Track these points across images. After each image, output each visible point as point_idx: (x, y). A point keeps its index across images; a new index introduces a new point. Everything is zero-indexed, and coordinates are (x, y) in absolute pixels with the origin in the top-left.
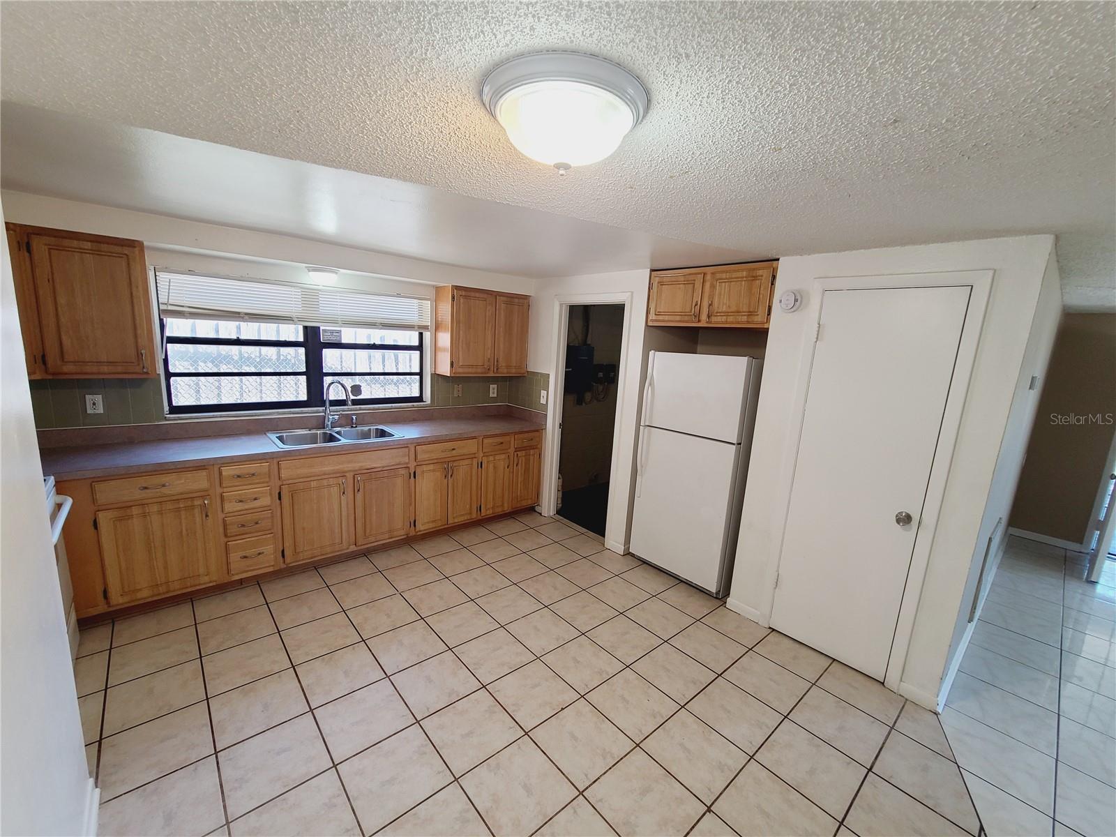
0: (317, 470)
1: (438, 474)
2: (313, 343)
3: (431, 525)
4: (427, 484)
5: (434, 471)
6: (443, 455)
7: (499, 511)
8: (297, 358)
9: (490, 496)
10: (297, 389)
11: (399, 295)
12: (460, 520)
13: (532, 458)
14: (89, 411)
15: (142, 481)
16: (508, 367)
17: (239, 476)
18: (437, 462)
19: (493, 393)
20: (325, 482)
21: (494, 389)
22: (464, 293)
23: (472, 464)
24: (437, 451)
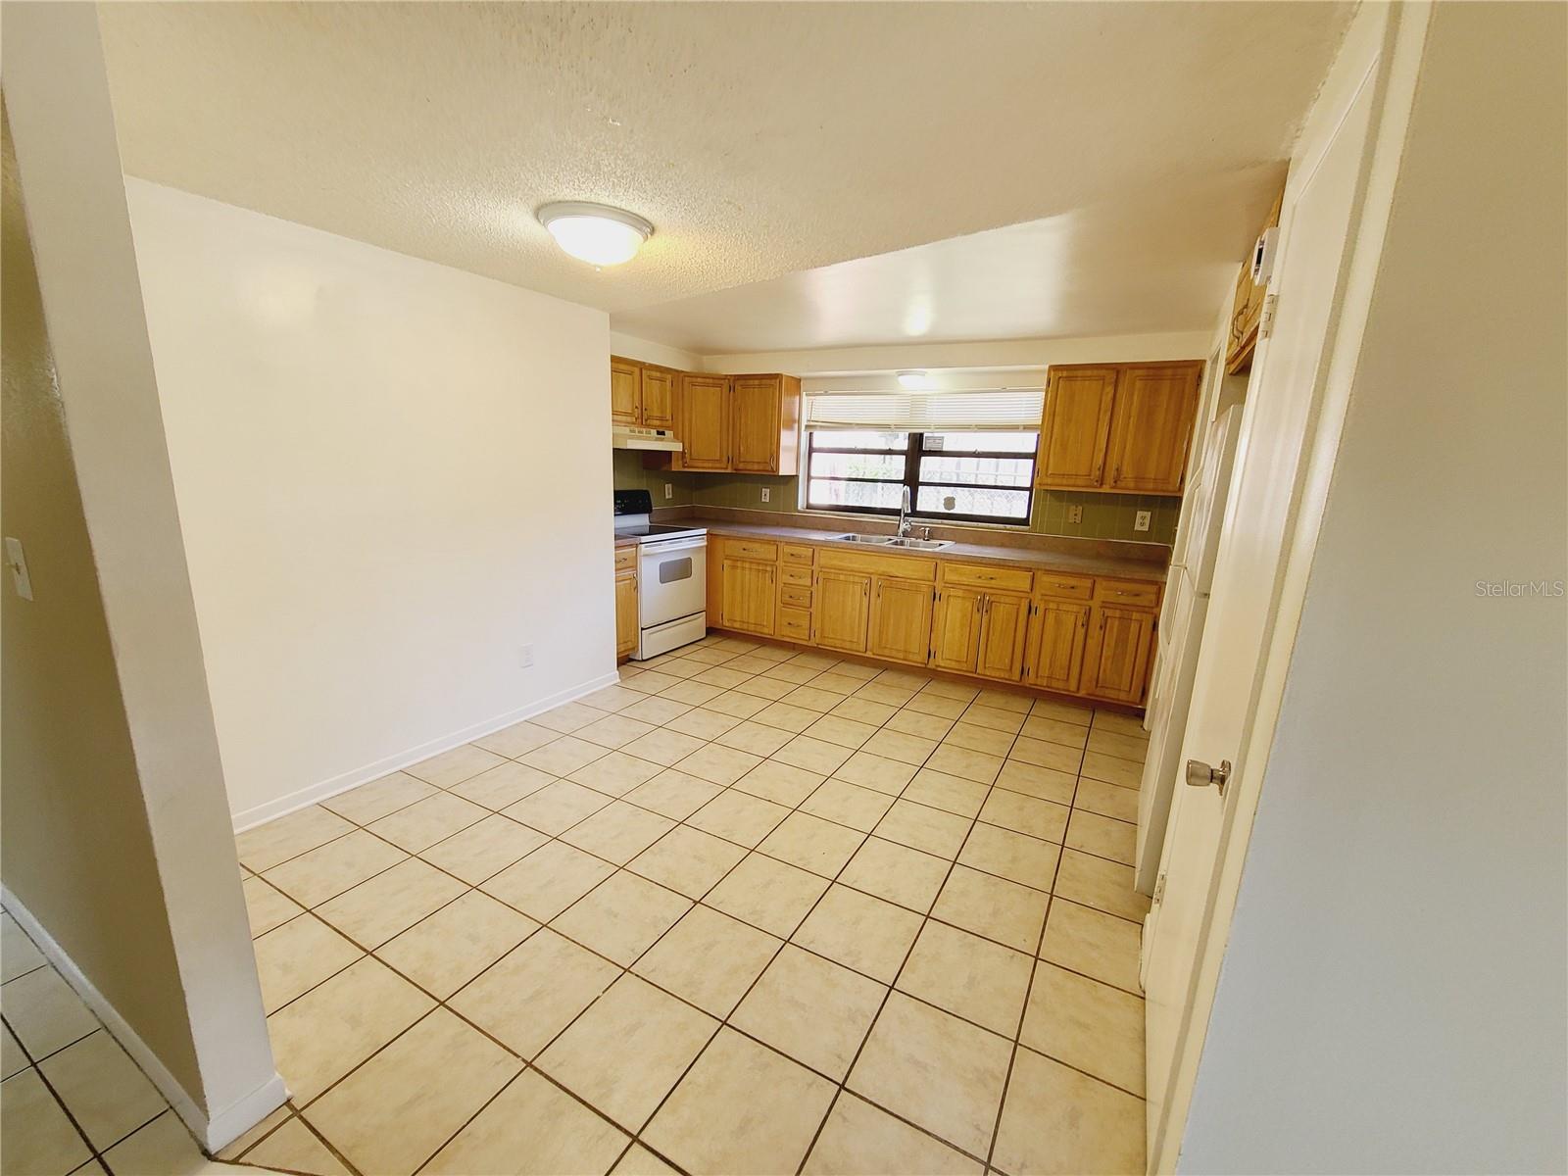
0: (846, 564)
1: (968, 605)
2: (917, 449)
3: (953, 665)
4: (954, 614)
5: (964, 598)
6: (979, 582)
7: (1058, 685)
8: (897, 467)
9: (1045, 660)
10: (894, 497)
11: (1004, 390)
12: (993, 675)
13: (1134, 627)
14: (763, 500)
15: (744, 544)
16: (1139, 479)
17: (792, 555)
18: (969, 589)
19: (1142, 524)
20: (851, 579)
21: (1143, 518)
22: (1065, 374)
23: (1019, 605)
24: (968, 575)
